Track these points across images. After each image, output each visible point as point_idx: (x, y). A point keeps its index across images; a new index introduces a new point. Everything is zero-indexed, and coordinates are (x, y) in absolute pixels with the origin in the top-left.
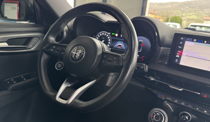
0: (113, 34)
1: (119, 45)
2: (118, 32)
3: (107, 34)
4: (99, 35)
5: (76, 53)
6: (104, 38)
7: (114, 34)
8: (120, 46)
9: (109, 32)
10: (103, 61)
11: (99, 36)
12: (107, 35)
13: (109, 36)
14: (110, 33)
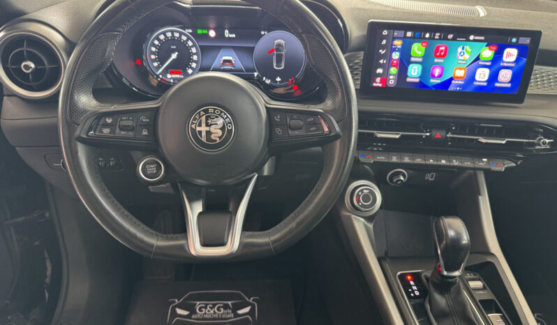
0: (199, 31)
1: (225, 61)
2: (212, 25)
3: (181, 34)
4: (157, 38)
5: (207, 129)
6: (175, 47)
7: (205, 32)
8: (229, 61)
9: (188, 28)
10: (278, 131)
11: (156, 42)
12: (184, 38)
13: (189, 38)
14: (190, 31)
